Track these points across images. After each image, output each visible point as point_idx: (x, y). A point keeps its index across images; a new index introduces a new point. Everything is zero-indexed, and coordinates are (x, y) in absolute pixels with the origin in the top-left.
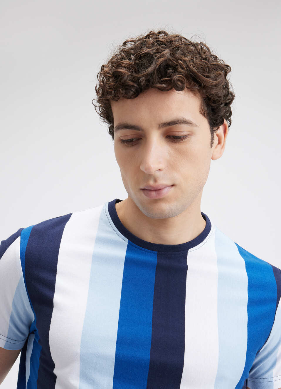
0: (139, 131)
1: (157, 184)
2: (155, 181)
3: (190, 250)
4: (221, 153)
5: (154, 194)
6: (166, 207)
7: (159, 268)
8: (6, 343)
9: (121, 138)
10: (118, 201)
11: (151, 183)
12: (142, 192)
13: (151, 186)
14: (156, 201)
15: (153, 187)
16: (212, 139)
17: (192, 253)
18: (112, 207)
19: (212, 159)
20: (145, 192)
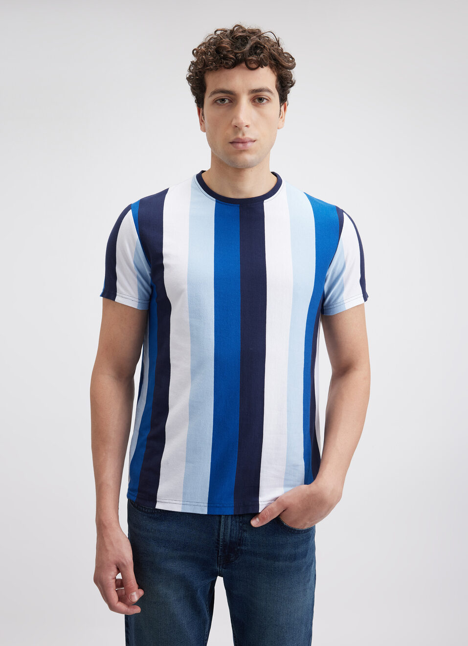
1: (245, 137)
2: (243, 135)
3: (265, 201)
5: (240, 145)
6: (248, 157)
10: (203, 172)
11: (240, 136)
12: (230, 145)
13: (239, 139)
14: (242, 151)
15: (241, 139)
17: (267, 203)
18: (199, 178)
20: (235, 145)
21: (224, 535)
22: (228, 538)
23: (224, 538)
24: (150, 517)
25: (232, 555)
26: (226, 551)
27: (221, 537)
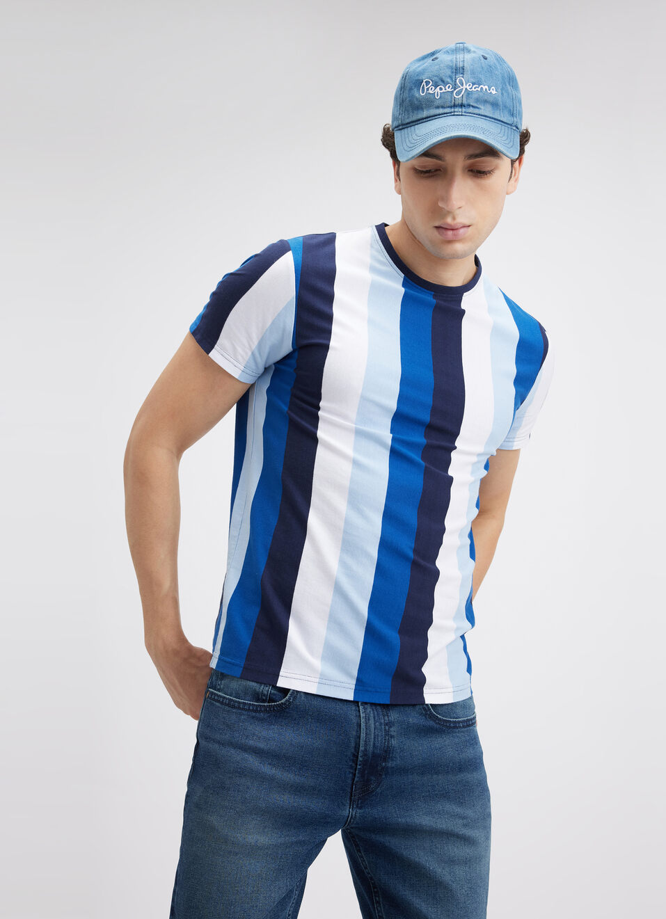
0: (440, 162)
2: (454, 218)
4: (515, 188)
5: (450, 233)
6: (460, 248)
7: (437, 309)
8: (241, 374)
9: (416, 167)
10: (387, 225)
11: (449, 220)
12: (435, 230)
13: (448, 225)
14: (450, 242)
15: (451, 225)
16: (512, 172)
19: (507, 194)
20: (441, 230)
21: (366, 744)
22: (370, 749)
23: (366, 750)
24: (253, 717)
25: (373, 778)
26: (366, 772)
27: (362, 748)
